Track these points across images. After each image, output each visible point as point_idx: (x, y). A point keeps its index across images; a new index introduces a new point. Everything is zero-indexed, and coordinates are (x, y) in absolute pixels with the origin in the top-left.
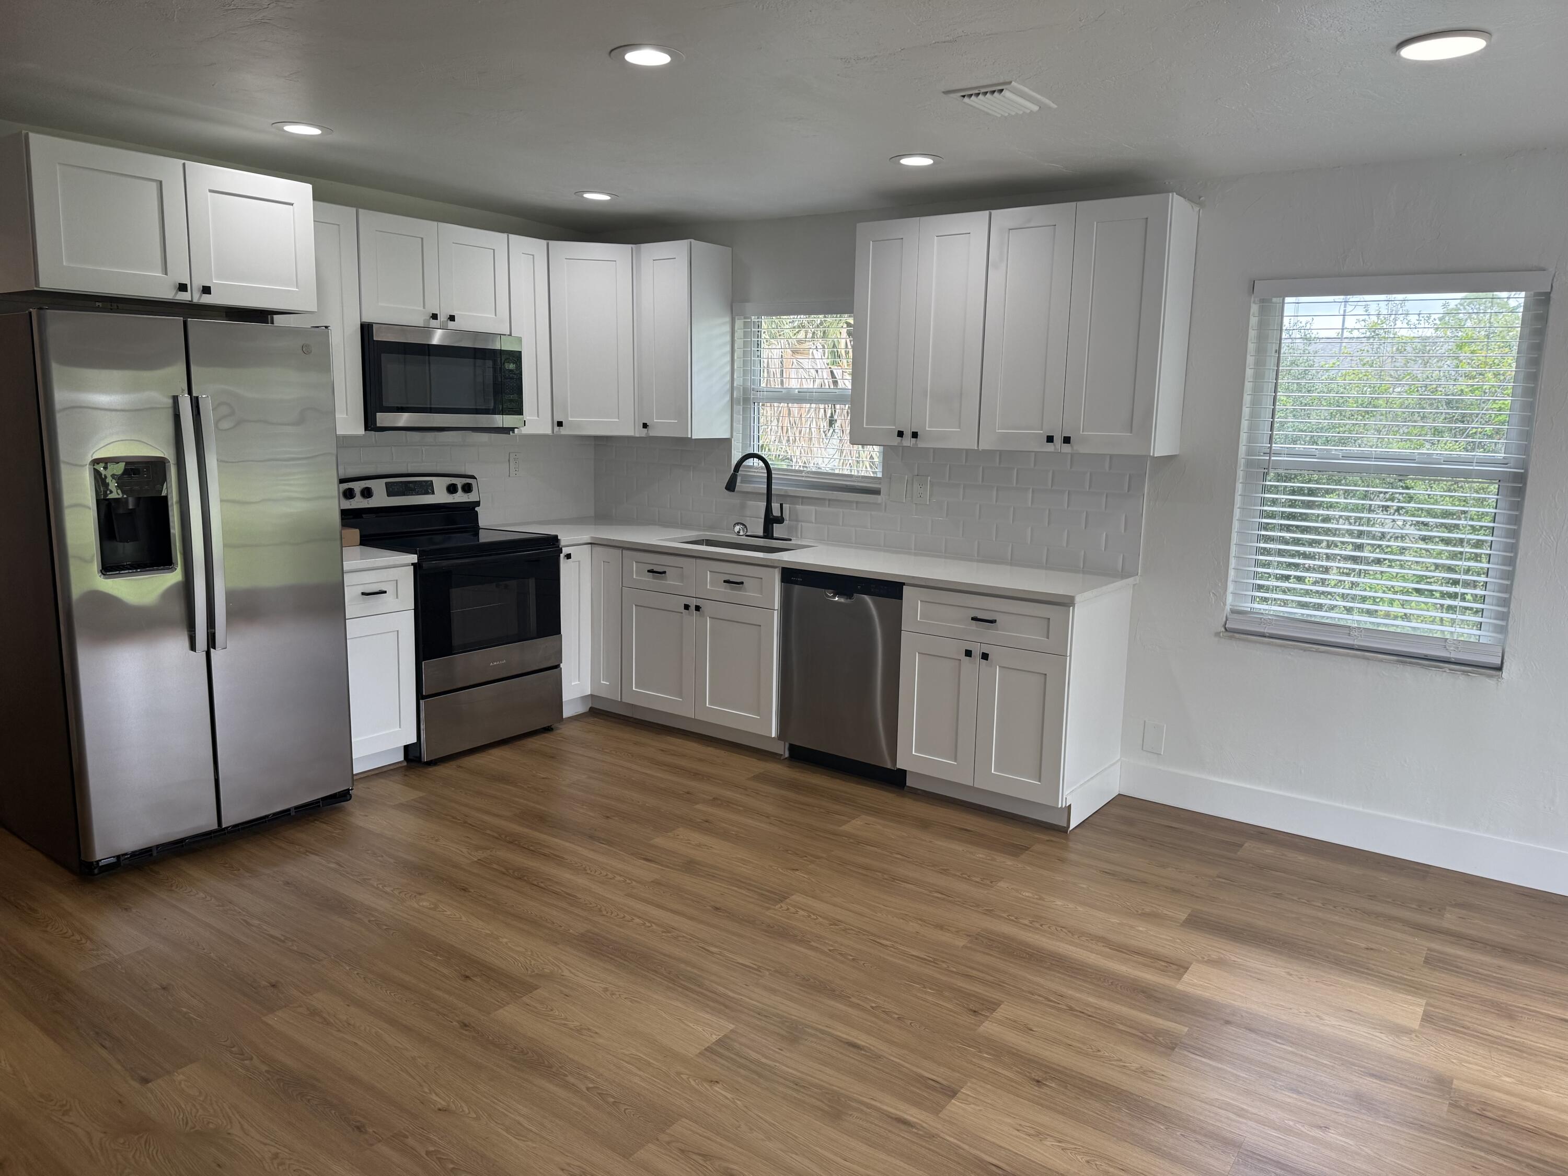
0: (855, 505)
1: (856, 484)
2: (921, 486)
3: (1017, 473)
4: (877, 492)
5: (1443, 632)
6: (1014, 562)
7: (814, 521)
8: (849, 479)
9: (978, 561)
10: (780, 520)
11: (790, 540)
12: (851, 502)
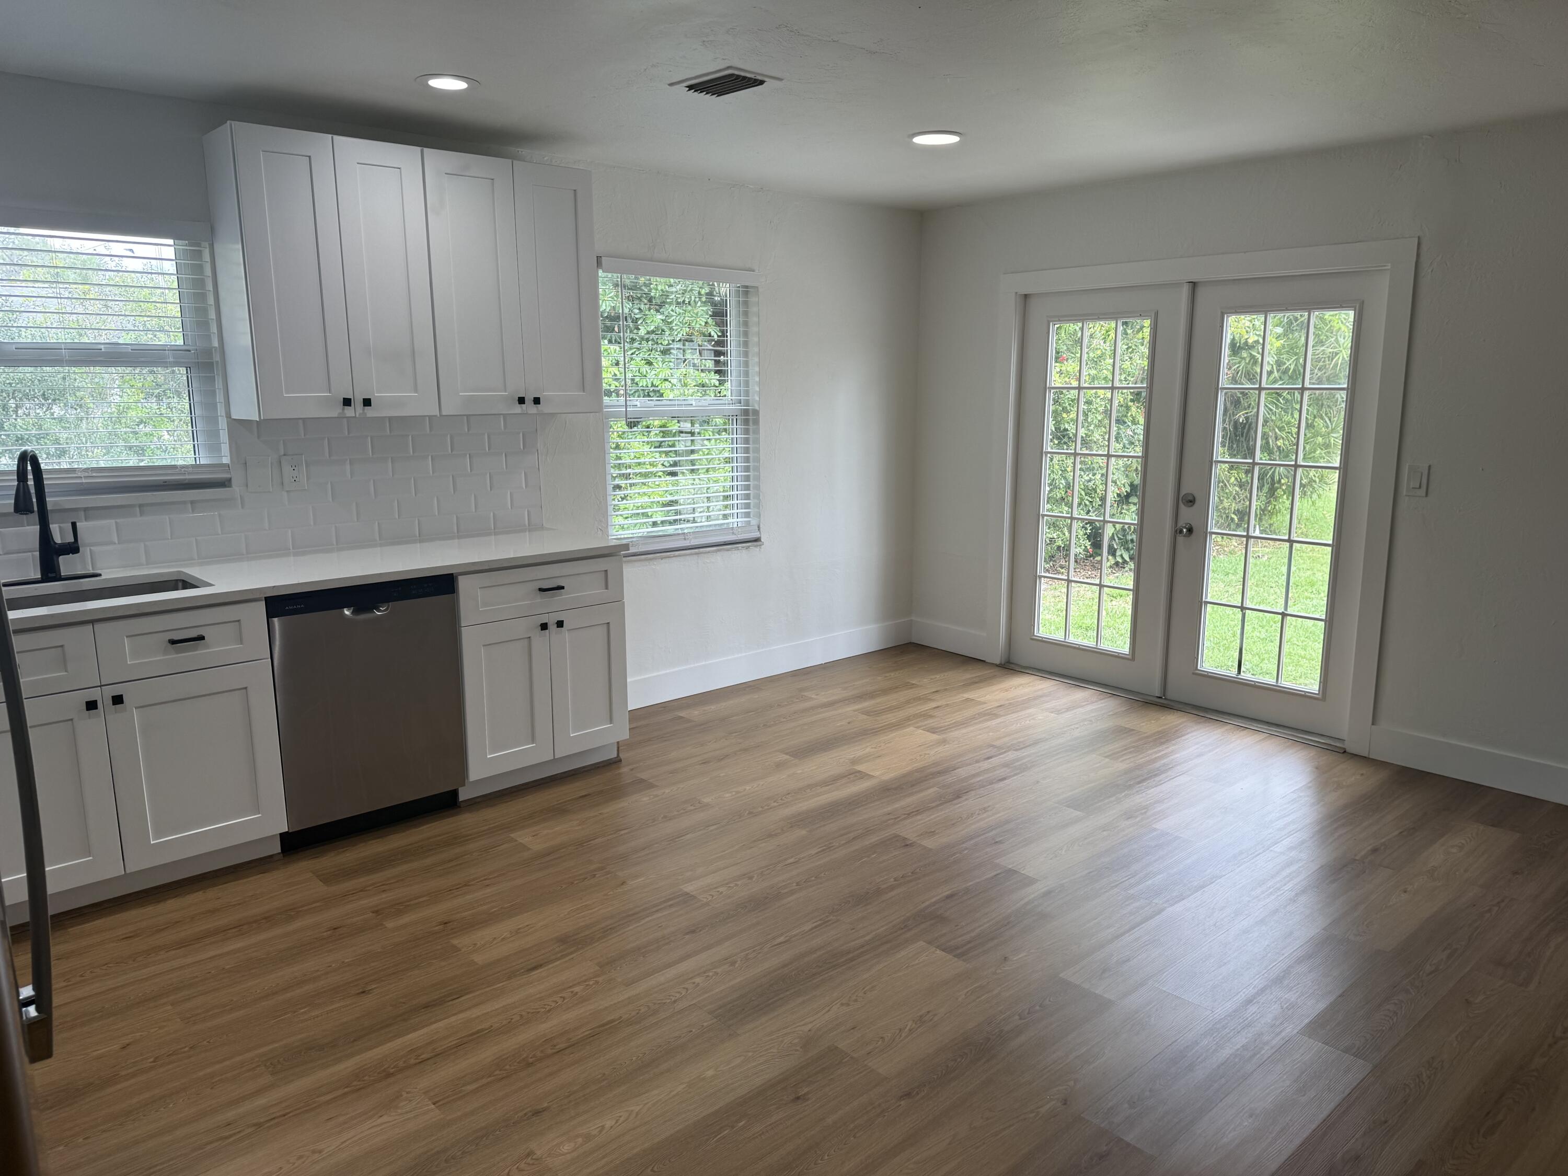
0: (189, 505)
1: (187, 477)
2: (294, 468)
3: (412, 440)
4: (224, 484)
5: (728, 524)
6: (423, 538)
7: (117, 542)
8: (170, 472)
9: (381, 545)
10: (73, 548)
11: (100, 575)
12: (184, 503)
